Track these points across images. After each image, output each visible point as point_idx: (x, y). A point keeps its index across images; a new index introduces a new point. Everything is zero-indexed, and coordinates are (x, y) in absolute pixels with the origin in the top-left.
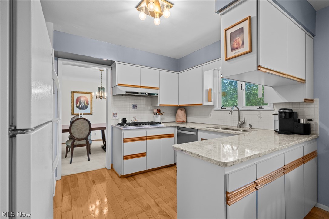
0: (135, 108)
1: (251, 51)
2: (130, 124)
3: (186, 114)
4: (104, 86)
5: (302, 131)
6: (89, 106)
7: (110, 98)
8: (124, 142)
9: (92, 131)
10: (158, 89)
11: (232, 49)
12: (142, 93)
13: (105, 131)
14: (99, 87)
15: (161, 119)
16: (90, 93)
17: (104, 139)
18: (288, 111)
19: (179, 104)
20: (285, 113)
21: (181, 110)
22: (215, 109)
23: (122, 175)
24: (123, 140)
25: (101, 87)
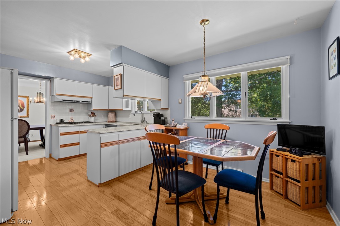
0: (72, 111)
1: (121, 88)
2: (66, 123)
3: (116, 116)
4: (43, 91)
5: (162, 123)
6: (24, 109)
7: (49, 103)
8: (61, 135)
9: (30, 131)
10: (91, 98)
11: (116, 86)
12: (77, 101)
13: (44, 130)
14: (37, 93)
15: (95, 119)
16: (27, 97)
17: (43, 138)
18: (156, 114)
19: (109, 109)
20: (155, 115)
21: (112, 113)
22: (132, 112)
23: (59, 158)
24: (59, 134)
25: (40, 93)
